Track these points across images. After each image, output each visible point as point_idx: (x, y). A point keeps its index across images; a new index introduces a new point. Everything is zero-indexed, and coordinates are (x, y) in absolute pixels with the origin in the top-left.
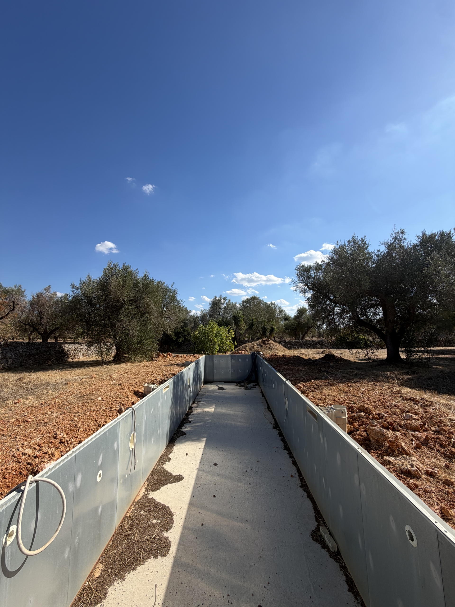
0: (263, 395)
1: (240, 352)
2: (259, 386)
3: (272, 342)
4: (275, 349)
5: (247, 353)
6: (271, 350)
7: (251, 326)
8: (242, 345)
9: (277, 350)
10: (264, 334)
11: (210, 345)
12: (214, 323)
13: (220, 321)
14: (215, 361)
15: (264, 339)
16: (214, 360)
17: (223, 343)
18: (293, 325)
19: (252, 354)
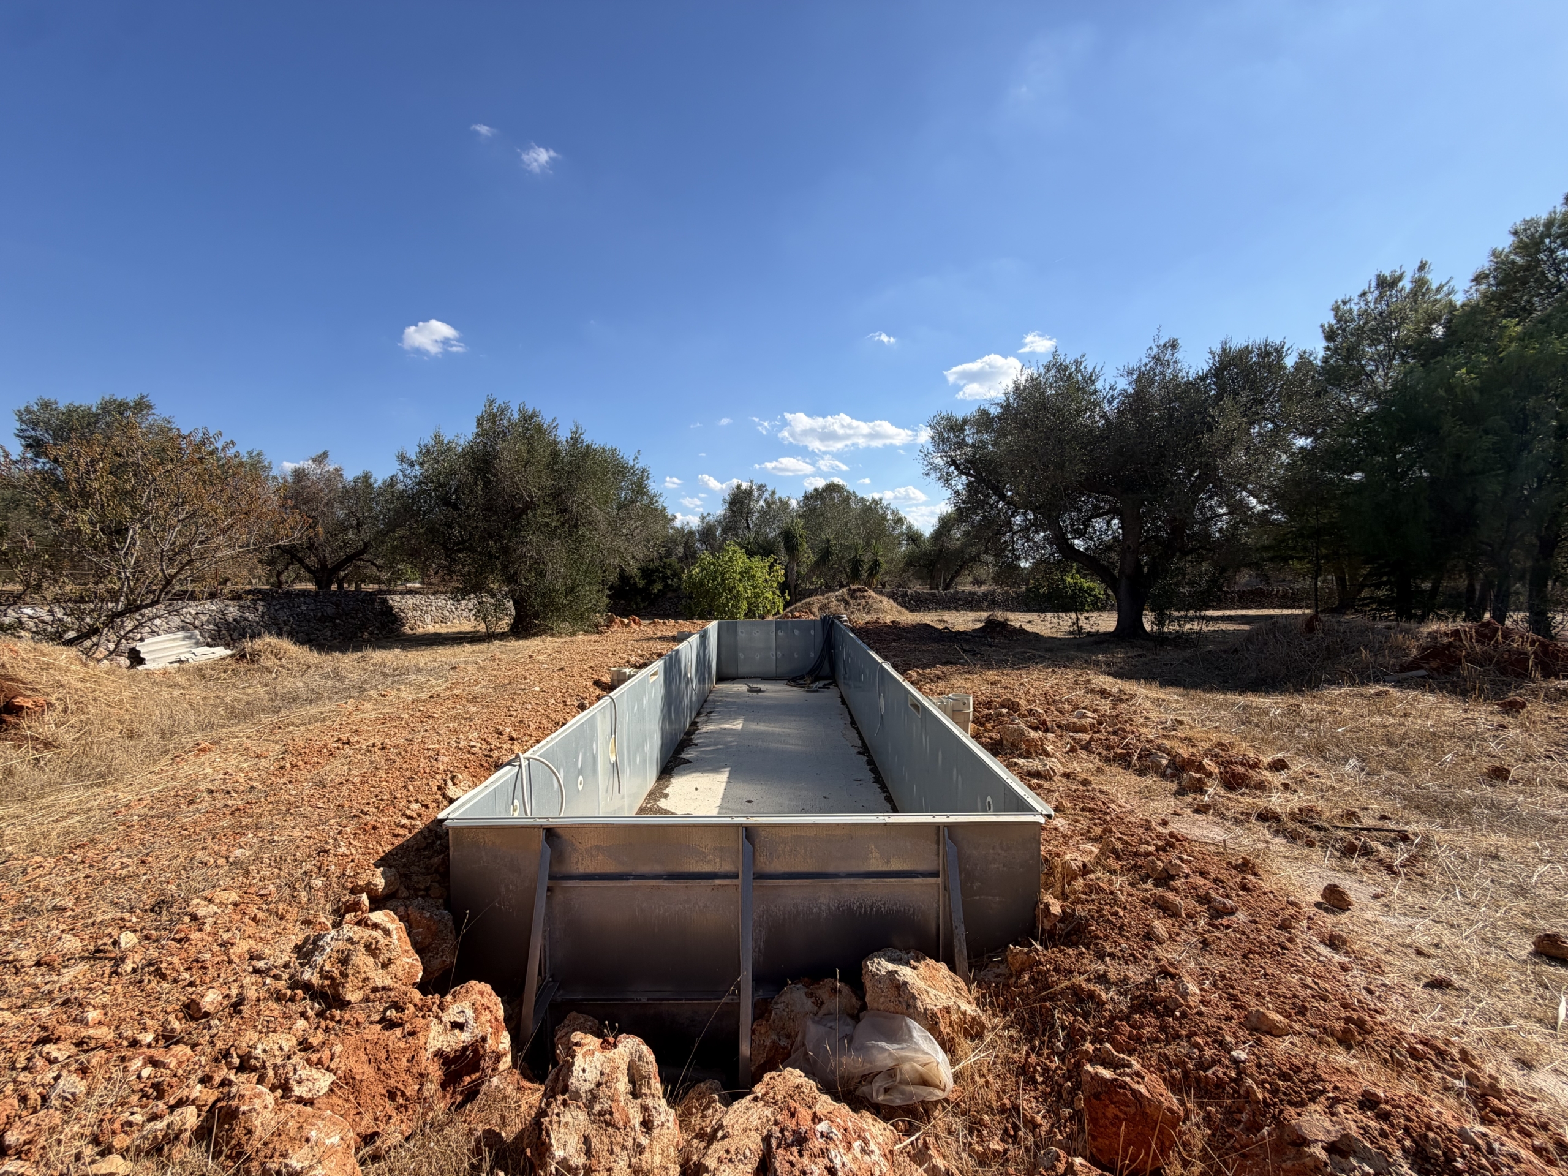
0: (844, 702)
1: (797, 614)
2: (837, 685)
3: (873, 594)
4: (877, 610)
5: (812, 617)
6: (868, 613)
7: (825, 555)
8: (800, 600)
9: (883, 611)
10: (855, 575)
11: (728, 600)
12: (737, 548)
13: (749, 543)
14: (742, 634)
15: (852, 587)
16: (739, 630)
17: (756, 596)
18: (926, 554)
19: (824, 620)
